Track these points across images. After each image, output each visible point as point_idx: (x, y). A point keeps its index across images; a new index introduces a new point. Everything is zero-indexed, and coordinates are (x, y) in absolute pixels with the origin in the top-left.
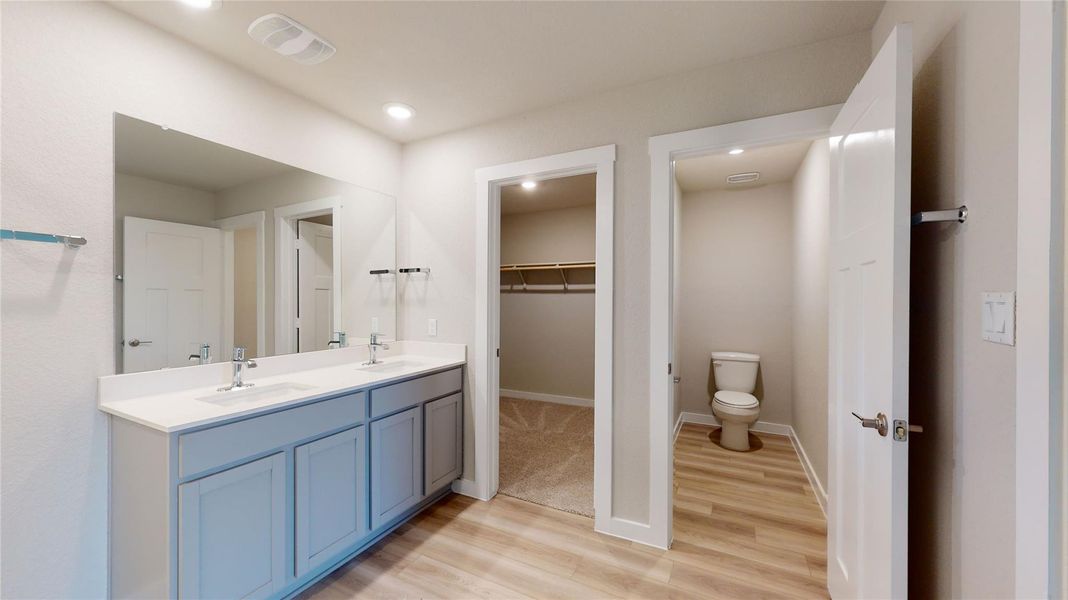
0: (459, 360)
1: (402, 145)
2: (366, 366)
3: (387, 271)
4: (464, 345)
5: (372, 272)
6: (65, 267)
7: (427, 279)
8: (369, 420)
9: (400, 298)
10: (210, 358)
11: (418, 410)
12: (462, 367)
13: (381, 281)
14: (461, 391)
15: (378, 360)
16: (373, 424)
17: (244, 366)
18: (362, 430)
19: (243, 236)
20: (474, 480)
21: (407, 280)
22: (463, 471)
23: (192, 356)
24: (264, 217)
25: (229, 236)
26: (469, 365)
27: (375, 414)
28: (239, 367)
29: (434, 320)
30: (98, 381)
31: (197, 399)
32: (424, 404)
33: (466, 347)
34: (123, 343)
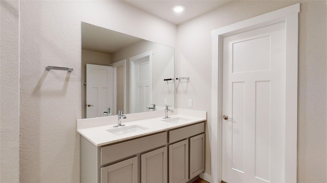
0: (203, 118)
1: (177, 25)
2: (164, 119)
3: (171, 79)
4: (206, 112)
5: (165, 80)
6: (67, 79)
7: (188, 82)
8: (168, 144)
9: (176, 90)
10: (111, 113)
11: (187, 140)
12: (205, 122)
13: (168, 84)
14: (204, 133)
15: (169, 116)
16: (170, 146)
17: (122, 118)
18: (166, 148)
19: (119, 68)
20: (211, 174)
21: (179, 83)
22: (205, 169)
23: (105, 112)
24: (126, 62)
25: (115, 69)
26: (208, 121)
27: (170, 142)
28: (120, 118)
29: (191, 100)
30: (77, 121)
31: (106, 130)
32: (189, 138)
33: (207, 113)
34: (86, 105)
